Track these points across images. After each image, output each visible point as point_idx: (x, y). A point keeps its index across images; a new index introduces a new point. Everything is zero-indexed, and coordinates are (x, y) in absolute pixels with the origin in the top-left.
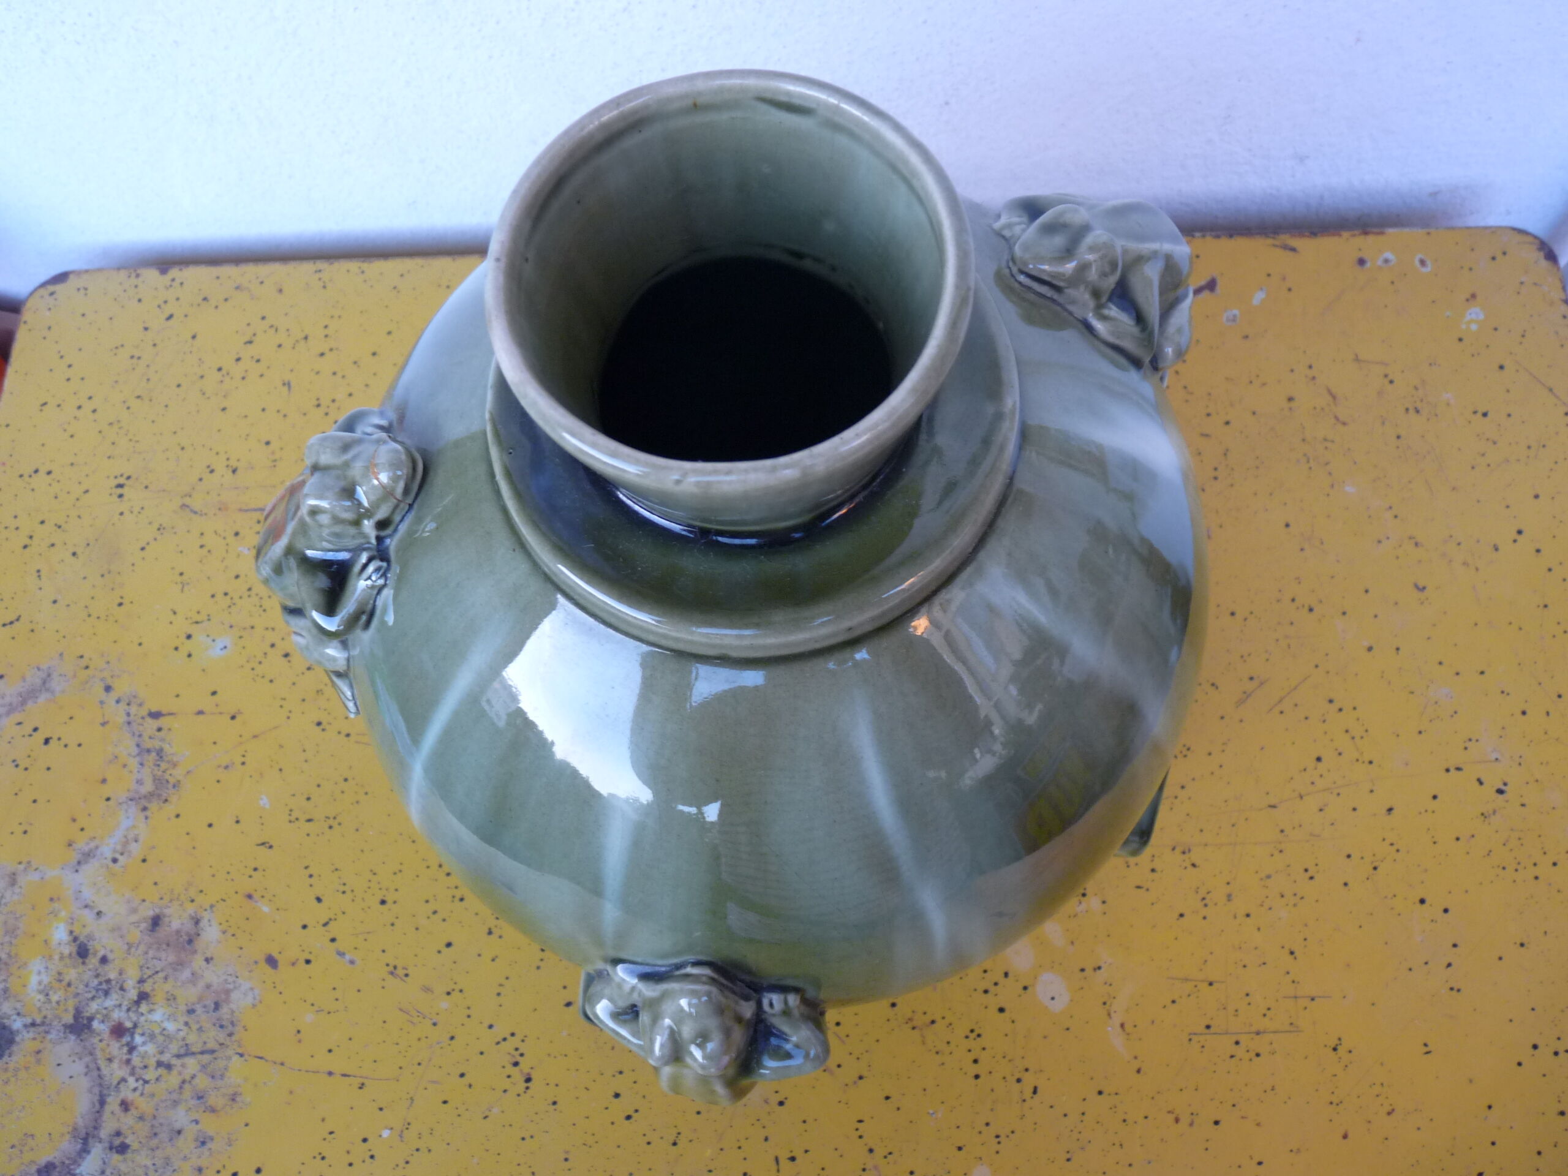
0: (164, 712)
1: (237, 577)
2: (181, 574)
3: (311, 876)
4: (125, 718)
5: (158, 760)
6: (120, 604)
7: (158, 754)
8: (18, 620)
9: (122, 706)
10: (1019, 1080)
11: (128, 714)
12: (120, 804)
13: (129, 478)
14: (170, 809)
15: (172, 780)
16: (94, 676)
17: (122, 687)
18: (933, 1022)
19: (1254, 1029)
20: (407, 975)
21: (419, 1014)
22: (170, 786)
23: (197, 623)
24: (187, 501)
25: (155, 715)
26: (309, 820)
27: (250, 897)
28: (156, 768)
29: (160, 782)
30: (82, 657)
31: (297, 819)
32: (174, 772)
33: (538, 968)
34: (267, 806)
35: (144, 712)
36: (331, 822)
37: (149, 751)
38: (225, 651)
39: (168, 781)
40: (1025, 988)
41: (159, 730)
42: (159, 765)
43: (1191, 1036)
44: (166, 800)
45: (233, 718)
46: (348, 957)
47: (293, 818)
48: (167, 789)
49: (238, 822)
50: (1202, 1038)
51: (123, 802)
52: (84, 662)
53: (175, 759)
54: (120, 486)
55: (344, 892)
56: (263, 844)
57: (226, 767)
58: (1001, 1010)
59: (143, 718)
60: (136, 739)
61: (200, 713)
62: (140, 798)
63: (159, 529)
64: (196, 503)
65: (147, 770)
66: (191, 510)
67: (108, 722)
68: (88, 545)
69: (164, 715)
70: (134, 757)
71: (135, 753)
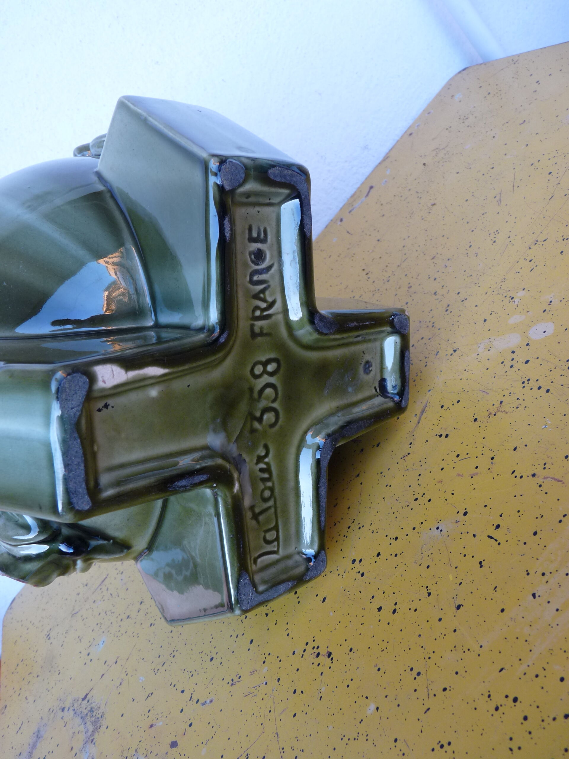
0: (87, 693)
1: (99, 614)
2: (79, 637)
3: (174, 686)
4: (73, 713)
5: (92, 714)
6: (59, 673)
7: (91, 712)
8: (22, 724)
9: (71, 709)
11: (74, 710)
12: (81, 751)
13: (50, 630)
14: (103, 728)
15: (99, 716)
16: (57, 711)
17: (68, 702)
18: (501, 402)
20: (240, 677)
21: (255, 688)
22: (100, 719)
23: (90, 646)
24: (73, 612)
25: (86, 697)
26: (164, 664)
27: (151, 726)
28: (92, 718)
29: (94, 723)
30: (50, 709)
31: (158, 670)
32: (100, 711)
33: (299, 603)
34: (144, 679)
35: (80, 702)
36: (173, 654)
37: (87, 714)
38: (104, 643)
39: (98, 718)
40: (528, 345)
41: (88, 701)
42: (93, 716)
44: (100, 727)
45: (116, 662)
46: (208, 702)
47: (156, 672)
48: (99, 721)
49: (133, 700)
51: (82, 749)
53: (98, 706)
54: (48, 635)
55: (192, 676)
56: (148, 697)
57: (120, 684)
58: (527, 362)
59: (80, 705)
60: (80, 716)
61: (102, 676)
62: (89, 738)
63: (66, 633)
64: (77, 608)
65: (89, 723)
66: (75, 614)
67: (67, 722)
68: (42, 667)
69: (88, 693)
70: (81, 724)
71: (80, 723)
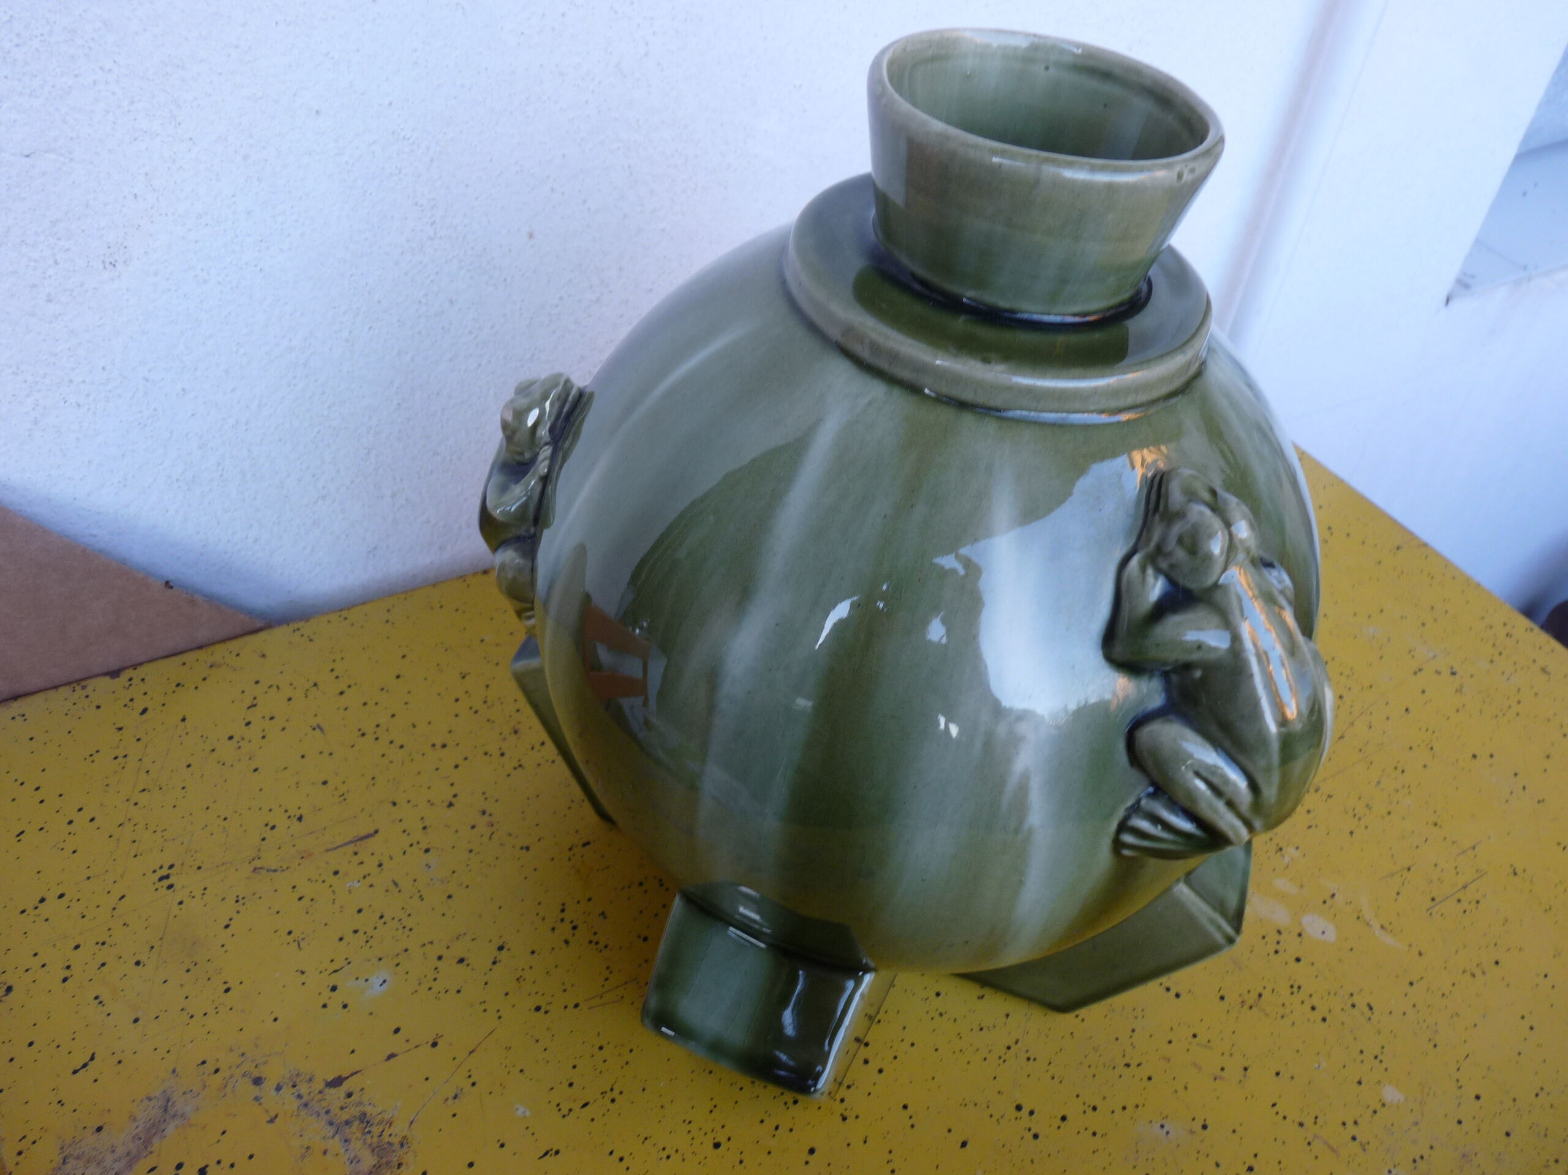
0: (345, 1075)
1: (360, 911)
2: (290, 933)
3: (621, 1159)
4: (296, 1103)
5: (366, 1127)
6: (227, 990)
7: (362, 1122)
8: (92, 1058)
9: (287, 1091)
10: (1353, 1006)
11: (300, 1096)
13: (171, 867)
14: (411, 1171)
15: (396, 1140)
16: (232, 1076)
17: (274, 1073)
18: (1260, 995)
19: (1460, 886)
22: (397, 1146)
23: (336, 971)
24: (258, 863)
25: (337, 1082)
26: (585, 1105)
28: (368, 1137)
30: (204, 1063)
31: (570, 1110)
32: (392, 1130)
33: (912, 1126)
34: (528, 1114)
35: (319, 1085)
36: (609, 1096)
37: (347, 1123)
38: (385, 985)
39: (390, 1144)
40: (1300, 935)
41: (349, 1095)
42: (369, 1132)
43: (1429, 911)
44: (400, 1165)
45: (434, 1045)
47: (565, 1111)
48: (394, 1151)
49: (502, 1146)
50: (1437, 908)
52: (210, 1066)
53: (387, 1116)
54: (167, 877)
55: (668, 1157)
56: (546, 1154)
57: (455, 1097)
58: (1298, 960)
59: (320, 1092)
60: (325, 1118)
61: (391, 1056)
63: (237, 901)
64: (270, 859)
65: (357, 1145)
66: (268, 871)
67: (276, 1116)
68: (152, 947)
69: (347, 1078)
70: (333, 1136)
71: (331, 1134)
